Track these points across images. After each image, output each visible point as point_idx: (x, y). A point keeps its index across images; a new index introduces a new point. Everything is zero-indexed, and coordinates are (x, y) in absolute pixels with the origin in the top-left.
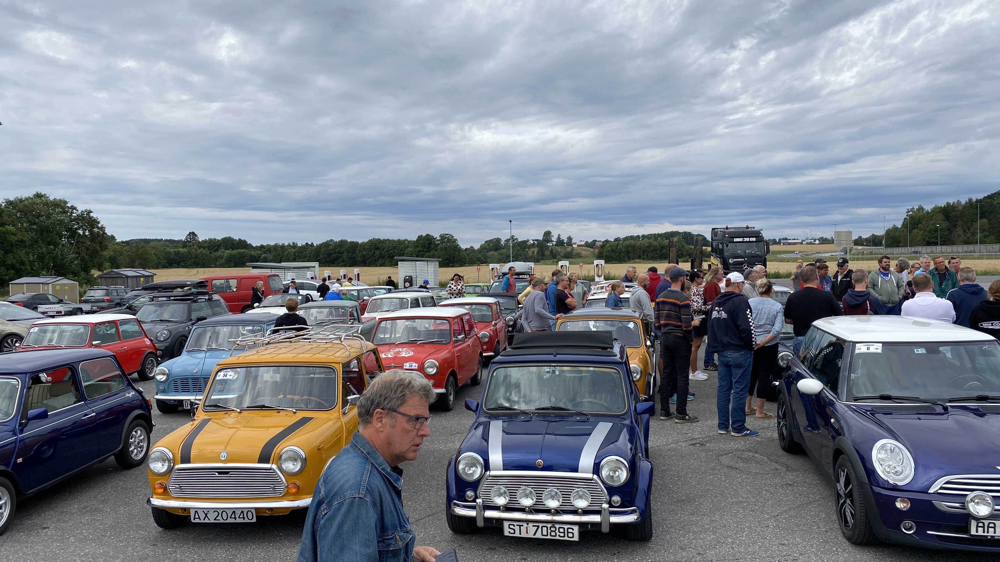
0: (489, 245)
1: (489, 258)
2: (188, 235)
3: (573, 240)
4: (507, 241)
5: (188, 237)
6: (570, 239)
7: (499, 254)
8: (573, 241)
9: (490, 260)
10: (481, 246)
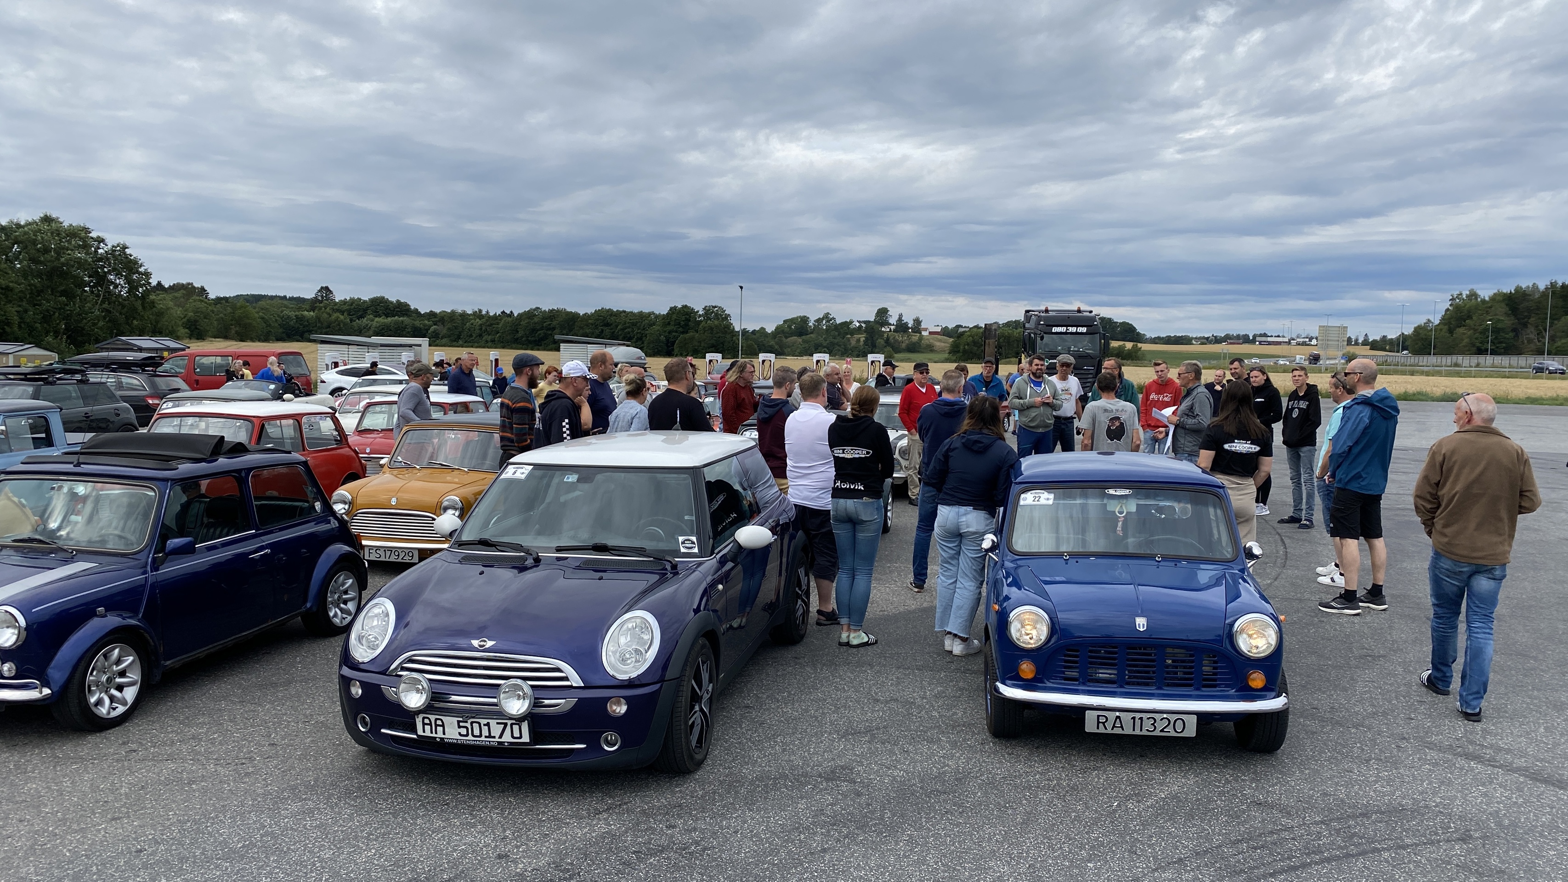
0: (789, 327)
1: (789, 347)
2: (319, 291)
3: (922, 324)
4: (819, 321)
5: (319, 294)
6: (917, 322)
7: (804, 341)
8: (923, 326)
9: (789, 350)
10: (777, 328)
